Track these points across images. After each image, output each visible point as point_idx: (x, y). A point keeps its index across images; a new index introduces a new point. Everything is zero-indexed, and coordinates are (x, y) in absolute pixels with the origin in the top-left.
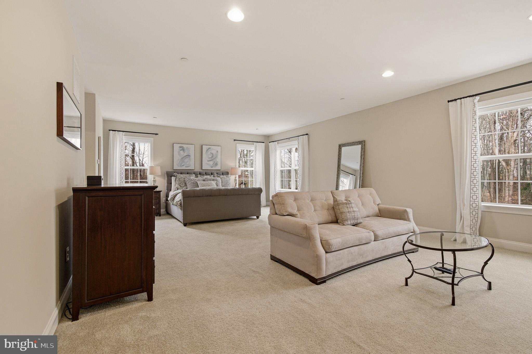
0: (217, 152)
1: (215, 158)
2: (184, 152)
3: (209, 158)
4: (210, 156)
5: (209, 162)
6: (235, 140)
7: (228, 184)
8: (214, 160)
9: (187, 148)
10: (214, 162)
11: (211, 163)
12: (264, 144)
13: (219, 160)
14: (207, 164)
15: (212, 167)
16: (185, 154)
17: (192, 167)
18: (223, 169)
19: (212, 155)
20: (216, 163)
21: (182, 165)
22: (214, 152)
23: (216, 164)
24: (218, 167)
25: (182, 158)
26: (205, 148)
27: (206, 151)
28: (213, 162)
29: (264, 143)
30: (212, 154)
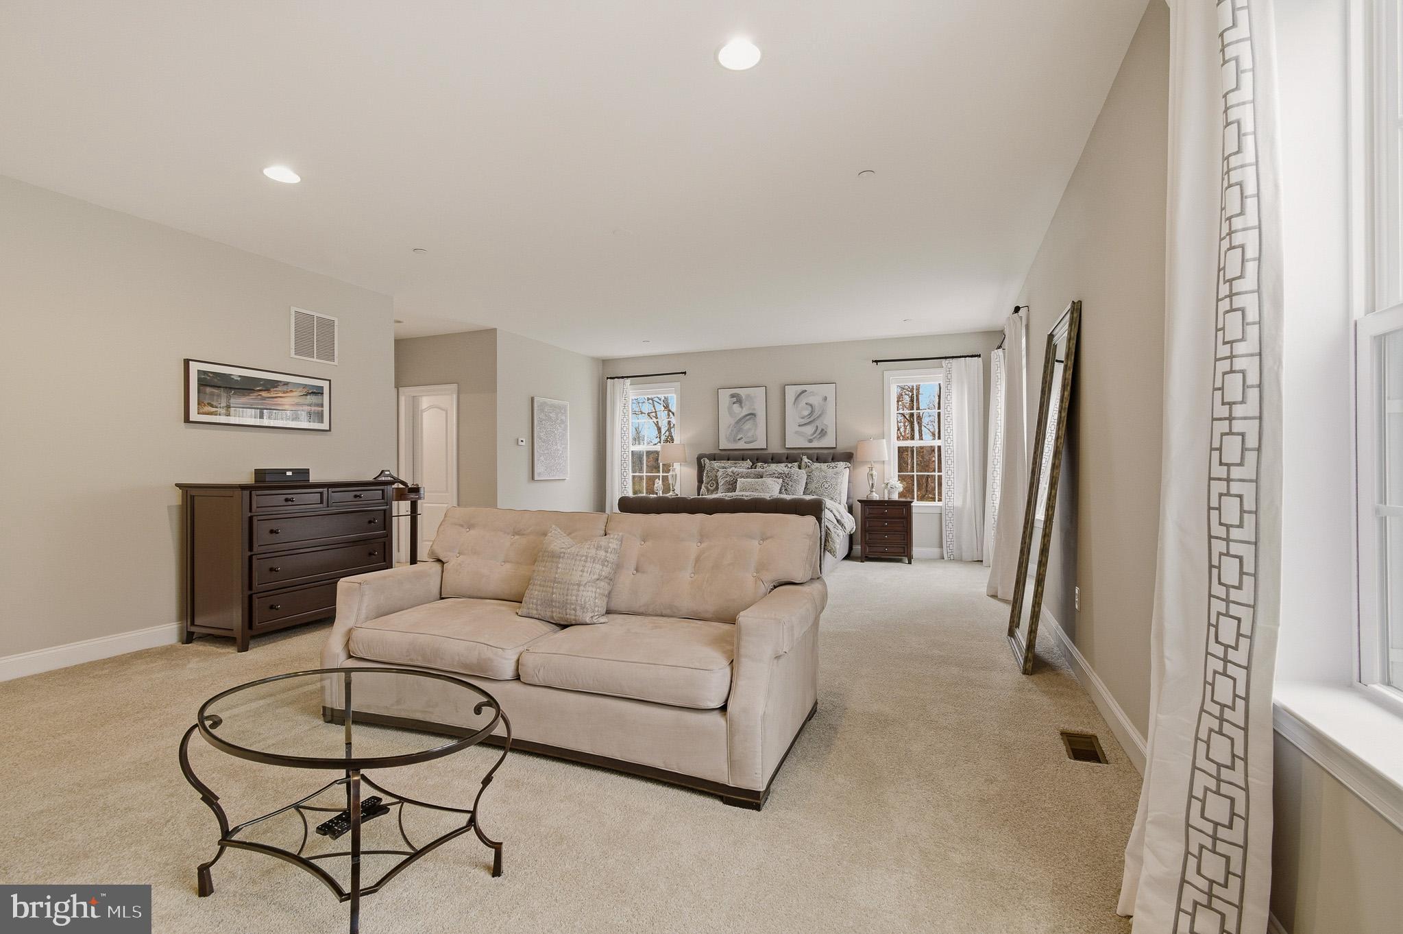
0: (825, 399)
1: (818, 417)
2: (742, 407)
3: (803, 418)
4: (806, 413)
5: (803, 429)
6: (877, 362)
7: (826, 486)
8: (818, 423)
9: (748, 396)
10: (817, 427)
11: (809, 430)
12: (980, 359)
13: (829, 421)
14: (797, 432)
15: (810, 441)
16: (745, 412)
17: (760, 443)
18: (843, 447)
19: (810, 409)
20: (823, 430)
21: (738, 438)
22: (816, 400)
23: (823, 433)
24: (828, 442)
25: (737, 422)
26: (791, 392)
27: (796, 399)
28: (815, 428)
29: (979, 356)
30: (811, 405)
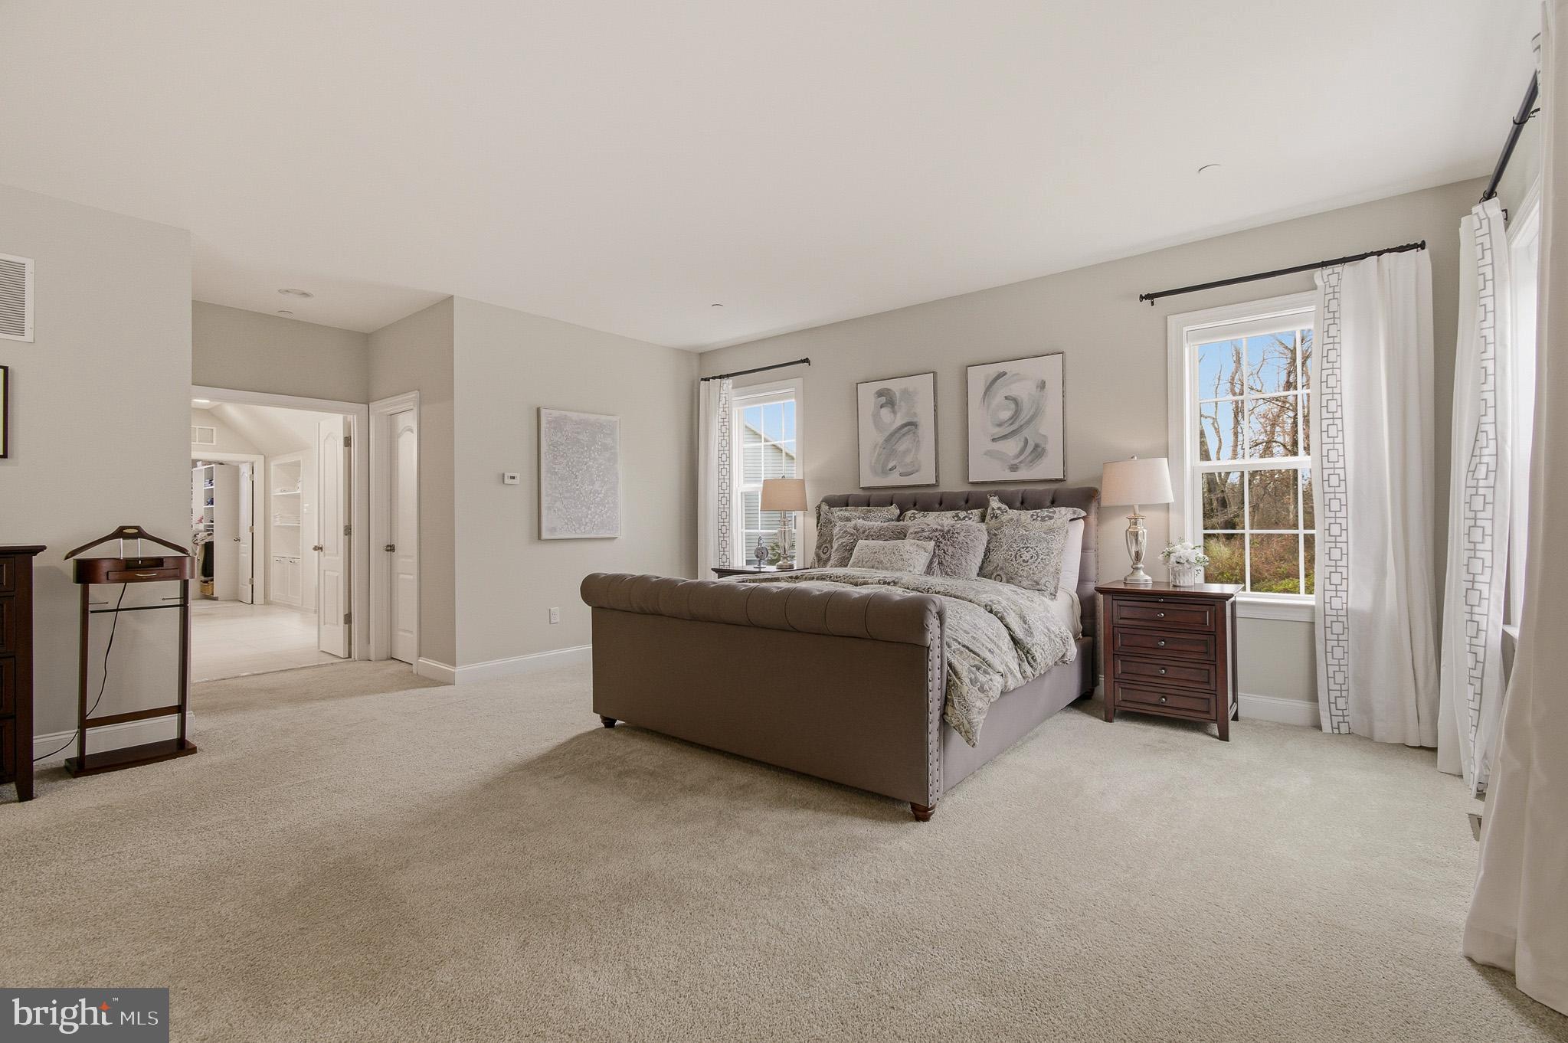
0: (1042, 385)
1: (1028, 422)
2: (894, 412)
3: (1000, 425)
4: (1005, 415)
5: (1000, 446)
6: (1150, 297)
8: (1026, 433)
9: (905, 392)
10: (1026, 441)
11: (1011, 447)
12: (1425, 254)
13: (1049, 428)
14: (988, 453)
15: (1014, 468)
16: (899, 422)
17: (925, 476)
18: (1077, 478)
19: (1013, 406)
20: (1037, 446)
21: (890, 466)
22: (1023, 390)
23: (1038, 452)
24: (1048, 468)
25: (888, 440)
26: (978, 378)
27: (985, 393)
28: (1021, 444)
29: (1422, 246)
30: (1015, 401)
